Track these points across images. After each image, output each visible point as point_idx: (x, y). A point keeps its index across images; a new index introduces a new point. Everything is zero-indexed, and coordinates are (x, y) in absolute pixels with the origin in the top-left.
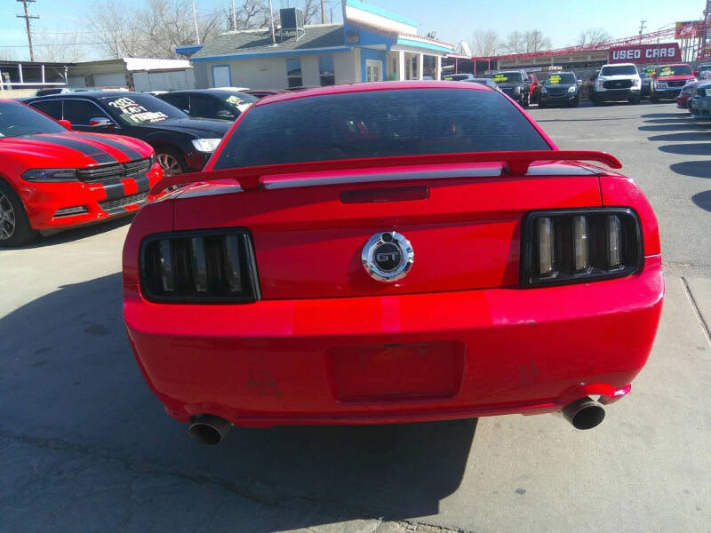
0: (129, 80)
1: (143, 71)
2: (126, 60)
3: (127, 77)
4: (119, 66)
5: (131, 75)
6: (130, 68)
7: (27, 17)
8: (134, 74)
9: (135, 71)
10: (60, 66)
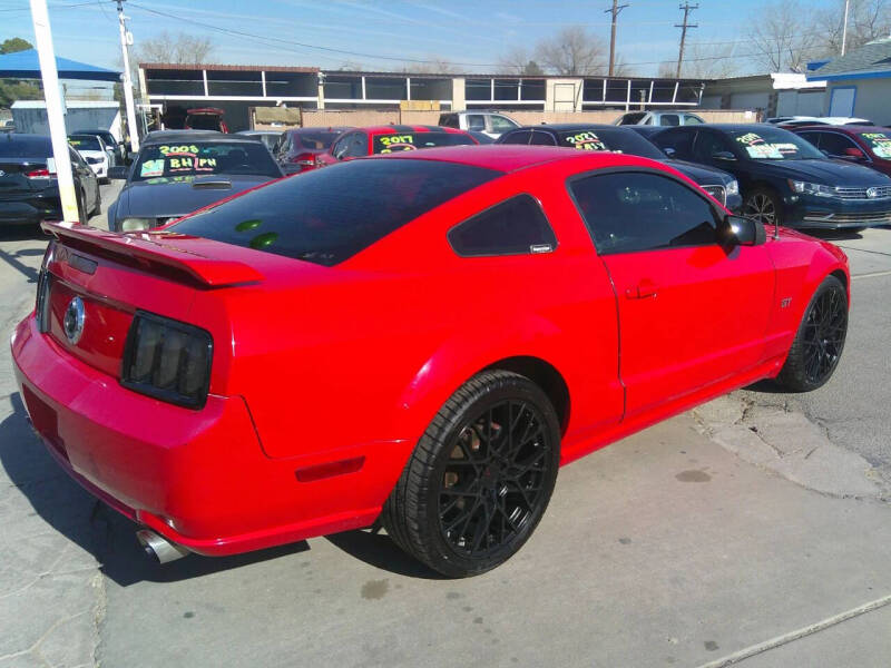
0: (772, 101)
1: (792, 90)
2: (773, 76)
3: (771, 97)
4: (763, 85)
5: (777, 94)
6: (776, 86)
7: (684, 27)
8: (780, 94)
9: (782, 90)
10: (697, 83)
